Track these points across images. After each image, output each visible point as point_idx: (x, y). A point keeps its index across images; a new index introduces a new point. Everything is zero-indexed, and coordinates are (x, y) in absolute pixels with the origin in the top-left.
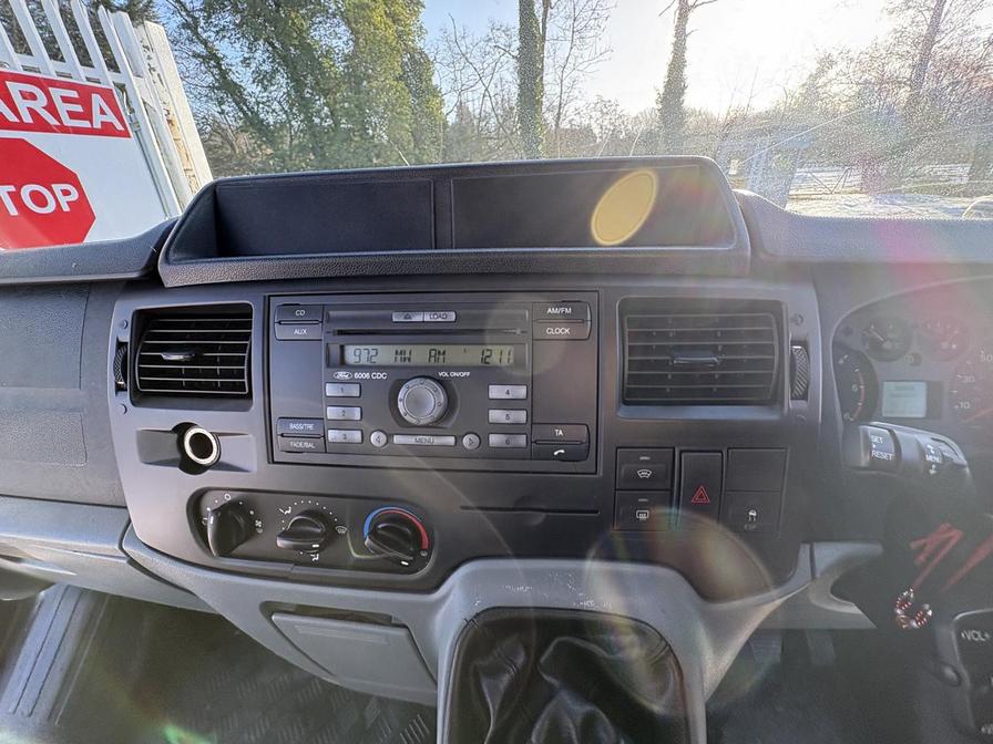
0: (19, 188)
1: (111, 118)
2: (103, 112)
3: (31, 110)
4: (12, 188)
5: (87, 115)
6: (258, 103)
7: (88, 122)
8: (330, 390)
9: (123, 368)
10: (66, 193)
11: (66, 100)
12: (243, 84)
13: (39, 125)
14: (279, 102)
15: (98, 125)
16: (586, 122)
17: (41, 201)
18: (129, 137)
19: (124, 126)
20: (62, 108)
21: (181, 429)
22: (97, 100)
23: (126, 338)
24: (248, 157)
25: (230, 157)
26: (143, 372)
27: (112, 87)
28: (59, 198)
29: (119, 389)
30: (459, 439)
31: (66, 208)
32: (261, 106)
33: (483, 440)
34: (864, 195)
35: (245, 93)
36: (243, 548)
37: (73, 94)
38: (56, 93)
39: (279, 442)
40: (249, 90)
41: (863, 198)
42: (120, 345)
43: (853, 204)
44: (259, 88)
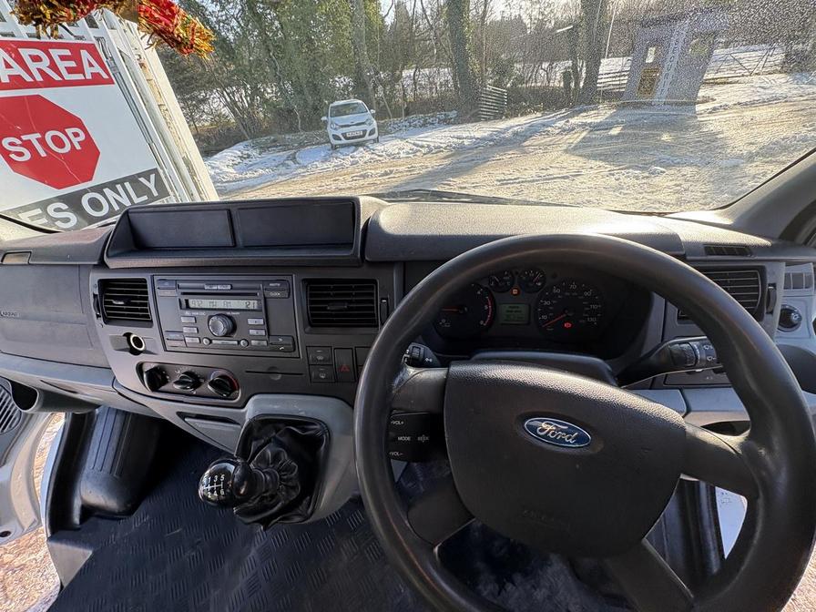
0: (43, 135)
1: (97, 69)
2: (91, 65)
3: (39, 70)
4: (38, 135)
5: (79, 69)
6: (218, 22)
7: (81, 75)
8: (183, 320)
9: (97, 306)
10: (76, 135)
11: (63, 58)
12: (204, 4)
13: (48, 82)
14: (236, 19)
15: (89, 77)
16: (515, 12)
17: (60, 143)
18: (113, 83)
19: (108, 74)
20: (62, 65)
21: (128, 335)
22: (85, 54)
23: (97, 293)
24: (216, 75)
25: (202, 75)
26: (107, 309)
27: (94, 41)
28: (72, 139)
29: (98, 316)
30: (239, 342)
31: (78, 147)
32: (222, 24)
33: (248, 343)
34: (783, 75)
35: (207, 12)
36: (163, 388)
37: (67, 52)
38: (55, 53)
39: (168, 343)
40: (210, 10)
41: (781, 78)
42: (95, 296)
43: (768, 85)
44: (218, 7)
